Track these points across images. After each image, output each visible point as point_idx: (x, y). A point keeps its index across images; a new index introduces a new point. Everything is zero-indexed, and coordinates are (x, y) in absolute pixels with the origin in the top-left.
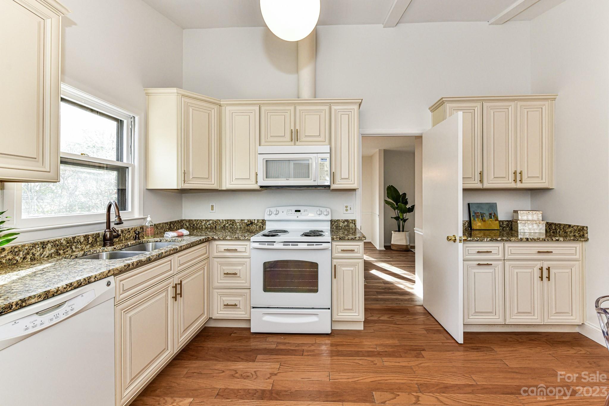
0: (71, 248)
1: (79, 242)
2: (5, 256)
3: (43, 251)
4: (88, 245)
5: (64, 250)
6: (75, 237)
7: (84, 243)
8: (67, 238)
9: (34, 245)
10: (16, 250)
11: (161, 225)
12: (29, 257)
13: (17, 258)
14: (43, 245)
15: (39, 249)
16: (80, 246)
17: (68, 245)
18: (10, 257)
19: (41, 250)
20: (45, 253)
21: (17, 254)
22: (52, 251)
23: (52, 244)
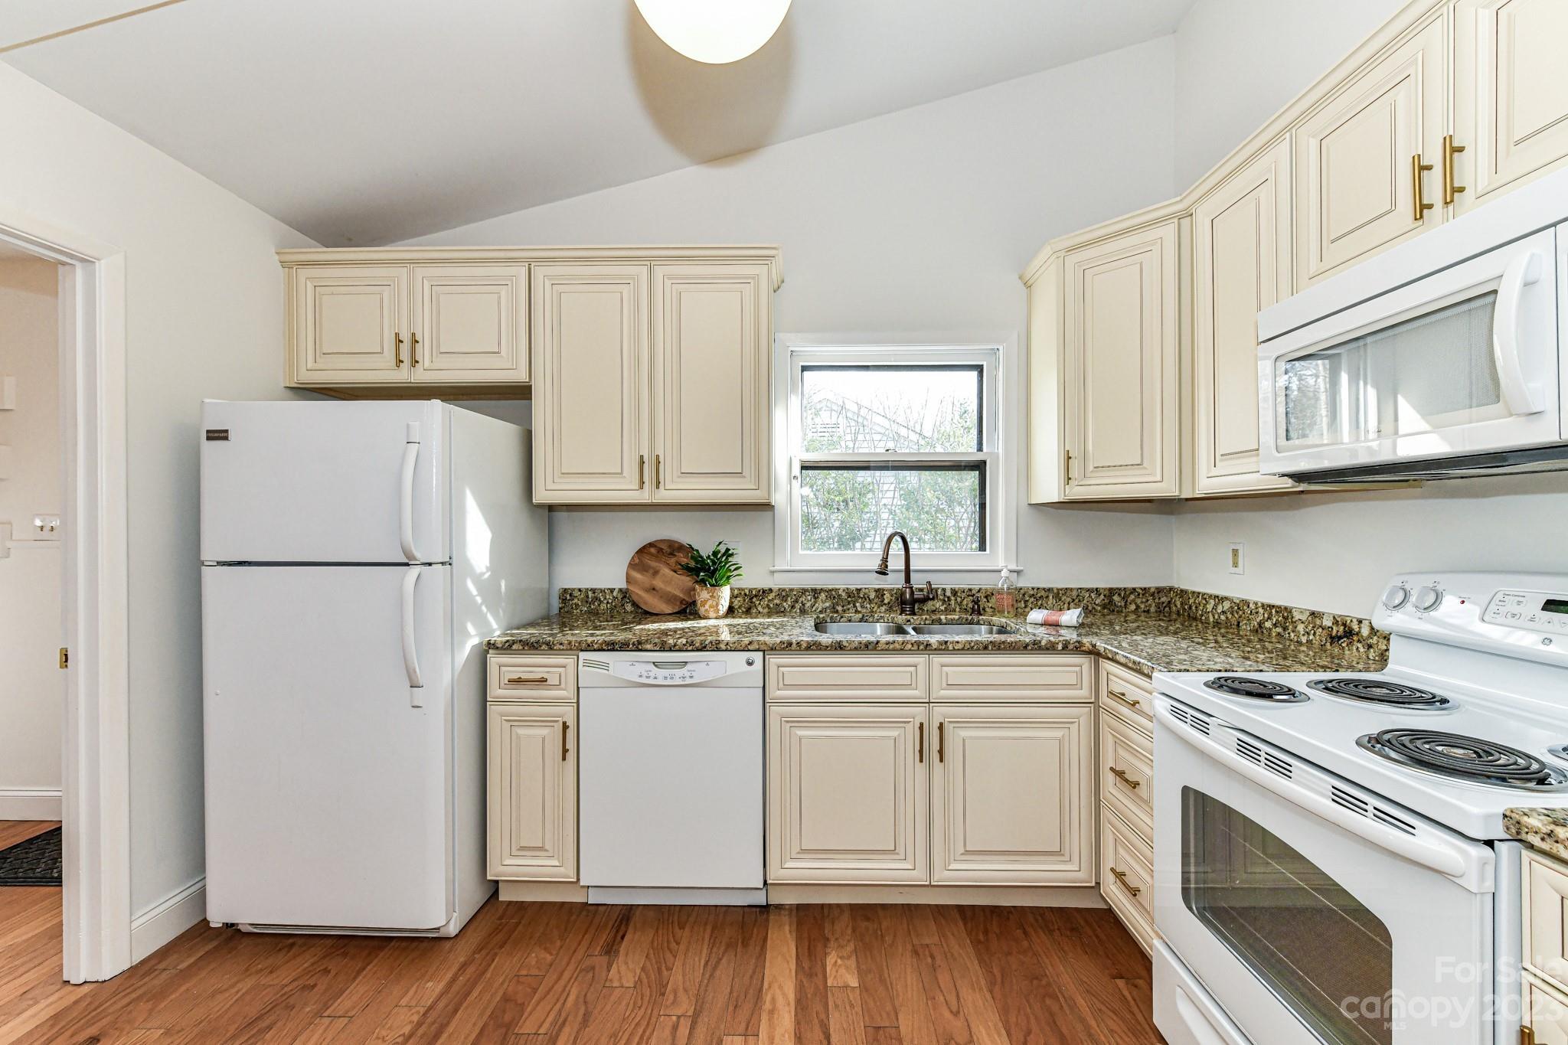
0: (855, 606)
1: (866, 598)
2: (772, 600)
3: (815, 602)
4: (882, 606)
5: (843, 607)
6: (860, 590)
7: (875, 601)
8: (848, 589)
9: (804, 591)
10: (784, 594)
11: (1075, 593)
12: (798, 606)
13: (785, 604)
14: (816, 593)
15: (809, 598)
16: (868, 606)
17: (849, 599)
18: (777, 601)
19: (813, 600)
20: (817, 605)
21: (784, 599)
22: (827, 604)
23: (826, 594)
